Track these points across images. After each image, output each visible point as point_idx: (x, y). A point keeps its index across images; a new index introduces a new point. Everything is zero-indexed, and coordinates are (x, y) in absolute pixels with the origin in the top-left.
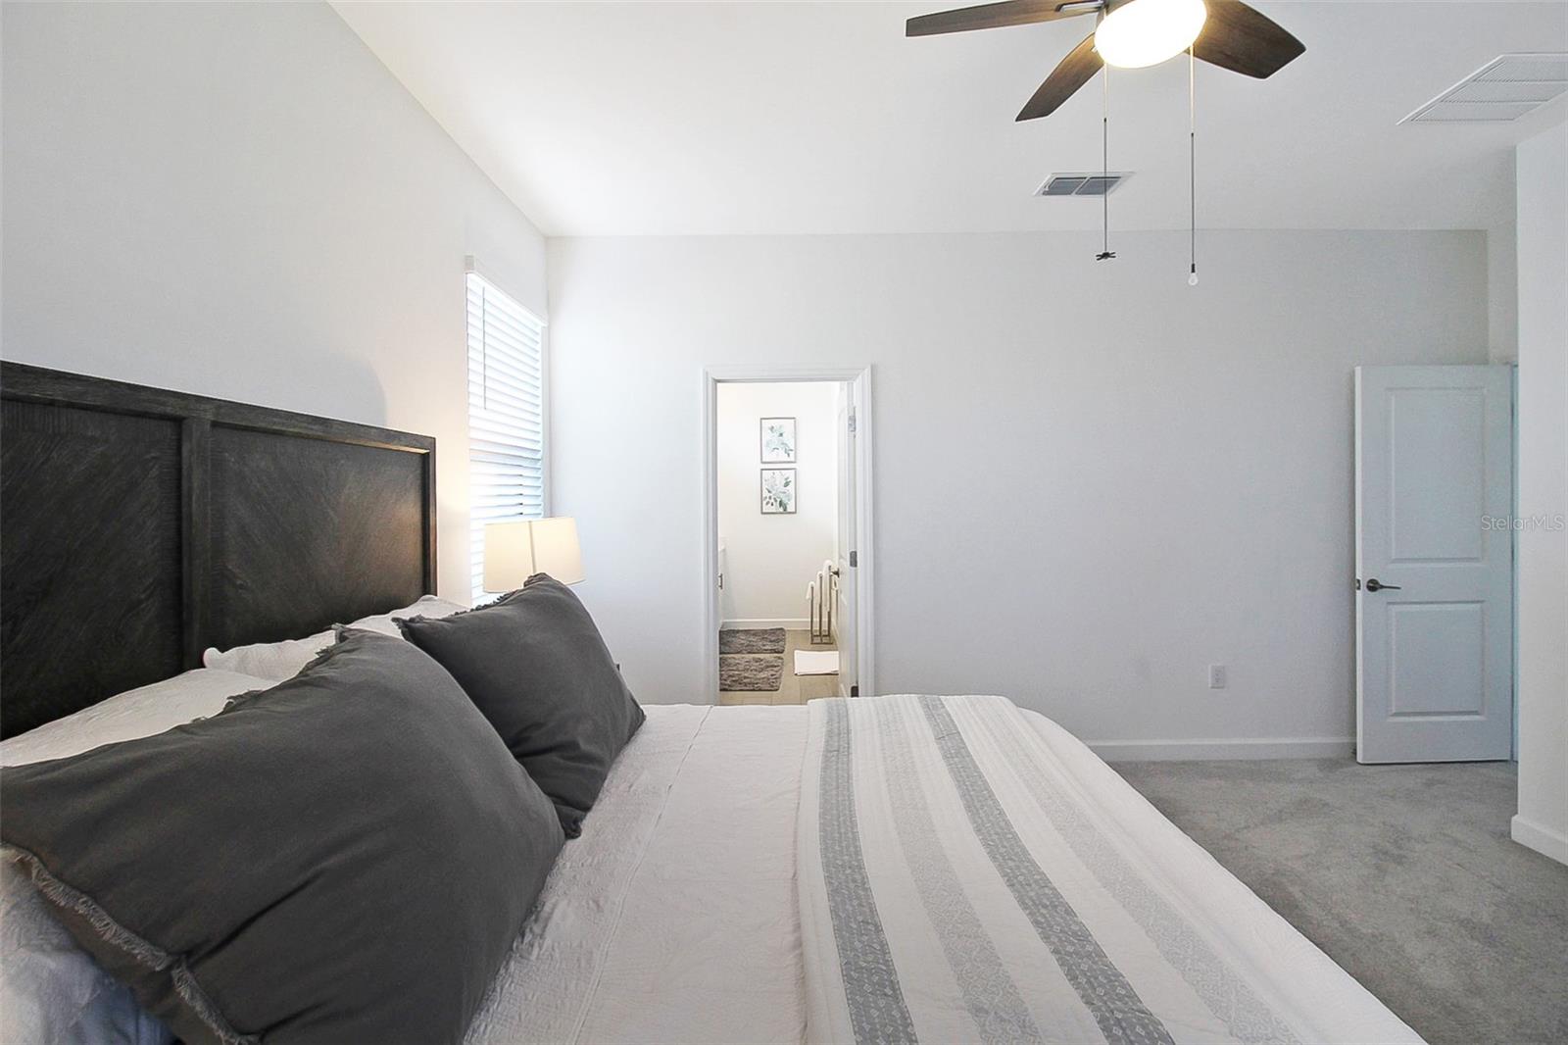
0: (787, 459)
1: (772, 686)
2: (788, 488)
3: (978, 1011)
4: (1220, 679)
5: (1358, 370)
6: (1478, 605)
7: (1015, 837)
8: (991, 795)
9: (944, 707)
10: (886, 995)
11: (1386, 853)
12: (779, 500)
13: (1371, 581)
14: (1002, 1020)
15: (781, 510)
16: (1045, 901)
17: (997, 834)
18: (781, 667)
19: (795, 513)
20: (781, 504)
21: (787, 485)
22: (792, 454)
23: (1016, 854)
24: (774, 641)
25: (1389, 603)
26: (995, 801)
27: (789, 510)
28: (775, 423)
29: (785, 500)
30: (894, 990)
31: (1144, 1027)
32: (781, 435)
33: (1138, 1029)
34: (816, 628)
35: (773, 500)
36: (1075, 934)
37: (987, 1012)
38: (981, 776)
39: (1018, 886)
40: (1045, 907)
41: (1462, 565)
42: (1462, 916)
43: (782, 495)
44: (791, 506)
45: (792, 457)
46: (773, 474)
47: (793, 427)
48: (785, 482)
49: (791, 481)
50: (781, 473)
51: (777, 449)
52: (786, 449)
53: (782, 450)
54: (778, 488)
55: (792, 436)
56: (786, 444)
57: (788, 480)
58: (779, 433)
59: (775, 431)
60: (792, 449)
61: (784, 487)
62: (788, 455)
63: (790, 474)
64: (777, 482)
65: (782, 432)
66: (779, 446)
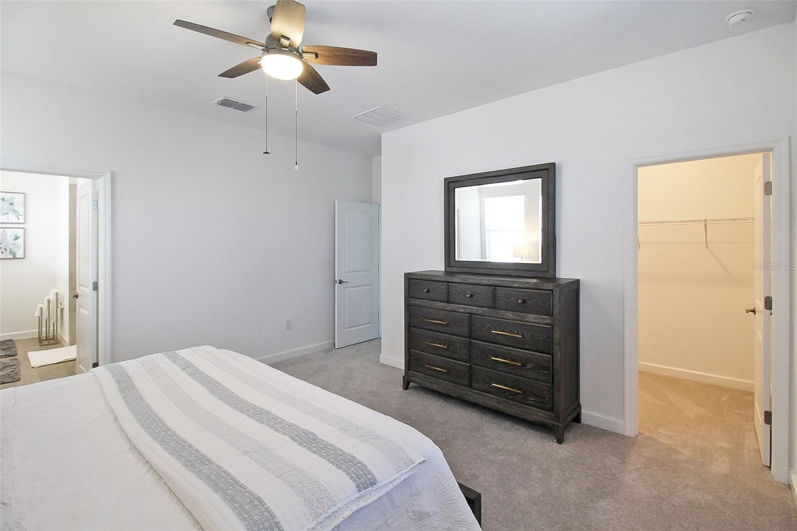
1: (15, 379)
2: (17, 241)
3: (246, 453)
4: (289, 326)
5: (336, 201)
6: (369, 287)
7: (237, 396)
8: (220, 385)
9: (179, 355)
10: (206, 464)
11: (347, 377)
12: (8, 250)
13: (340, 280)
14: (257, 452)
15: (11, 256)
16: (258, 412)
17: (228, 397)
18: (18, 365)
19: (24, 258)
20: (11, 252)
21: (16, 238)
22: (21, 218)
23: (240, 402)
24: (6, 349)
25: (346, 288)
26: (223, 386)
27: (18, 256)
28: (6, 196)
29: (14, 249)
30: (209, 461)
31: (304, 433)
33: (303, 434)
34: (44, 335)
36: (272, 418)
37: (250, 452)
38: (212, 379)
39: (245, 412)
40: (258, 414)
41: (366, 272)
42: (369, 390)
43: (12, 247)
44: (20, 254)
45: (22, 220)
46: (4, 231)
47: (23, 200)
48: (14, 237)
49: (20, 237)
50: (11, 230)
51: (8, 214)
52: (16, 214)
53: (13, 215)
54: (8, 241)
55: (21, 205)
56: (16, 211)
57: (18, 236)
58: (10, 203)
59: (7, 201)
60: (22, 215)
61: (14, 240)
62: (18, 218)
63: (20, 232)
64: (8, 237)
65: (12, 202)
66: (10, 212)
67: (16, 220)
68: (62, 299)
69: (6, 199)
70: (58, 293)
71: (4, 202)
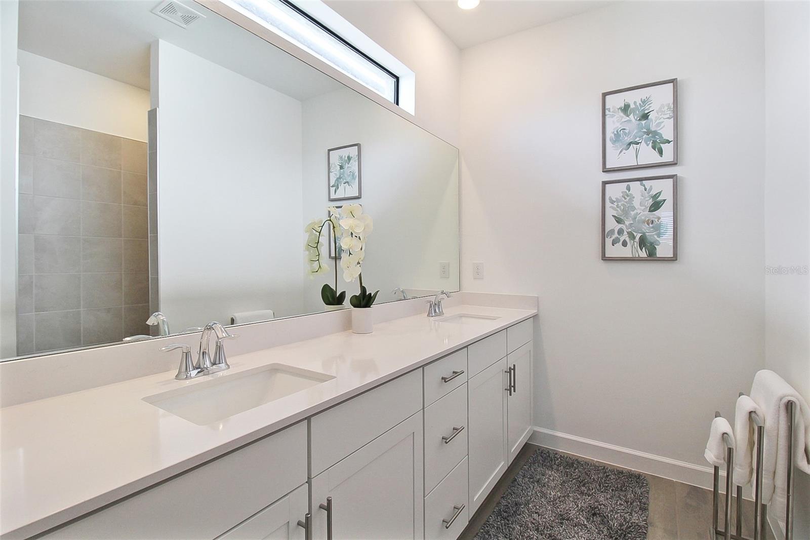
0: (657, 159)
2: (658, 213)
12: (638, 236)
15: (643, 254)
19: (674, 259)
20: (643, 242)
21: (656, 205)
22: (668, 149)
27: (660, 253)
28: (633, 98)
29: (651, 235)
32: (645, 117)
35: (625, 237)
43: (645, 228)
44: (664, 249)
45: (668, 156)
46: (628, 188)
47: (670, 100)
48: (651, 202)
49: (665, 200)
50: (644, 186)
51: (638, 143)
52: (654, 142)
53: (648, 145)
54: (637, 214)
55: (668, 116)
56: (655, 133)
57: (660, 198)
58: (641, 114)
59: (633, 111)
60: (669, 142)
61: (650, 211)
62: (661, 152)
63: (665, 189)
64: (636, 203)
65: (646, 112)
66: (641, 137)
67: (655, 158)
69: (632, 106)
70: (798, 403)
71: (628, 116)
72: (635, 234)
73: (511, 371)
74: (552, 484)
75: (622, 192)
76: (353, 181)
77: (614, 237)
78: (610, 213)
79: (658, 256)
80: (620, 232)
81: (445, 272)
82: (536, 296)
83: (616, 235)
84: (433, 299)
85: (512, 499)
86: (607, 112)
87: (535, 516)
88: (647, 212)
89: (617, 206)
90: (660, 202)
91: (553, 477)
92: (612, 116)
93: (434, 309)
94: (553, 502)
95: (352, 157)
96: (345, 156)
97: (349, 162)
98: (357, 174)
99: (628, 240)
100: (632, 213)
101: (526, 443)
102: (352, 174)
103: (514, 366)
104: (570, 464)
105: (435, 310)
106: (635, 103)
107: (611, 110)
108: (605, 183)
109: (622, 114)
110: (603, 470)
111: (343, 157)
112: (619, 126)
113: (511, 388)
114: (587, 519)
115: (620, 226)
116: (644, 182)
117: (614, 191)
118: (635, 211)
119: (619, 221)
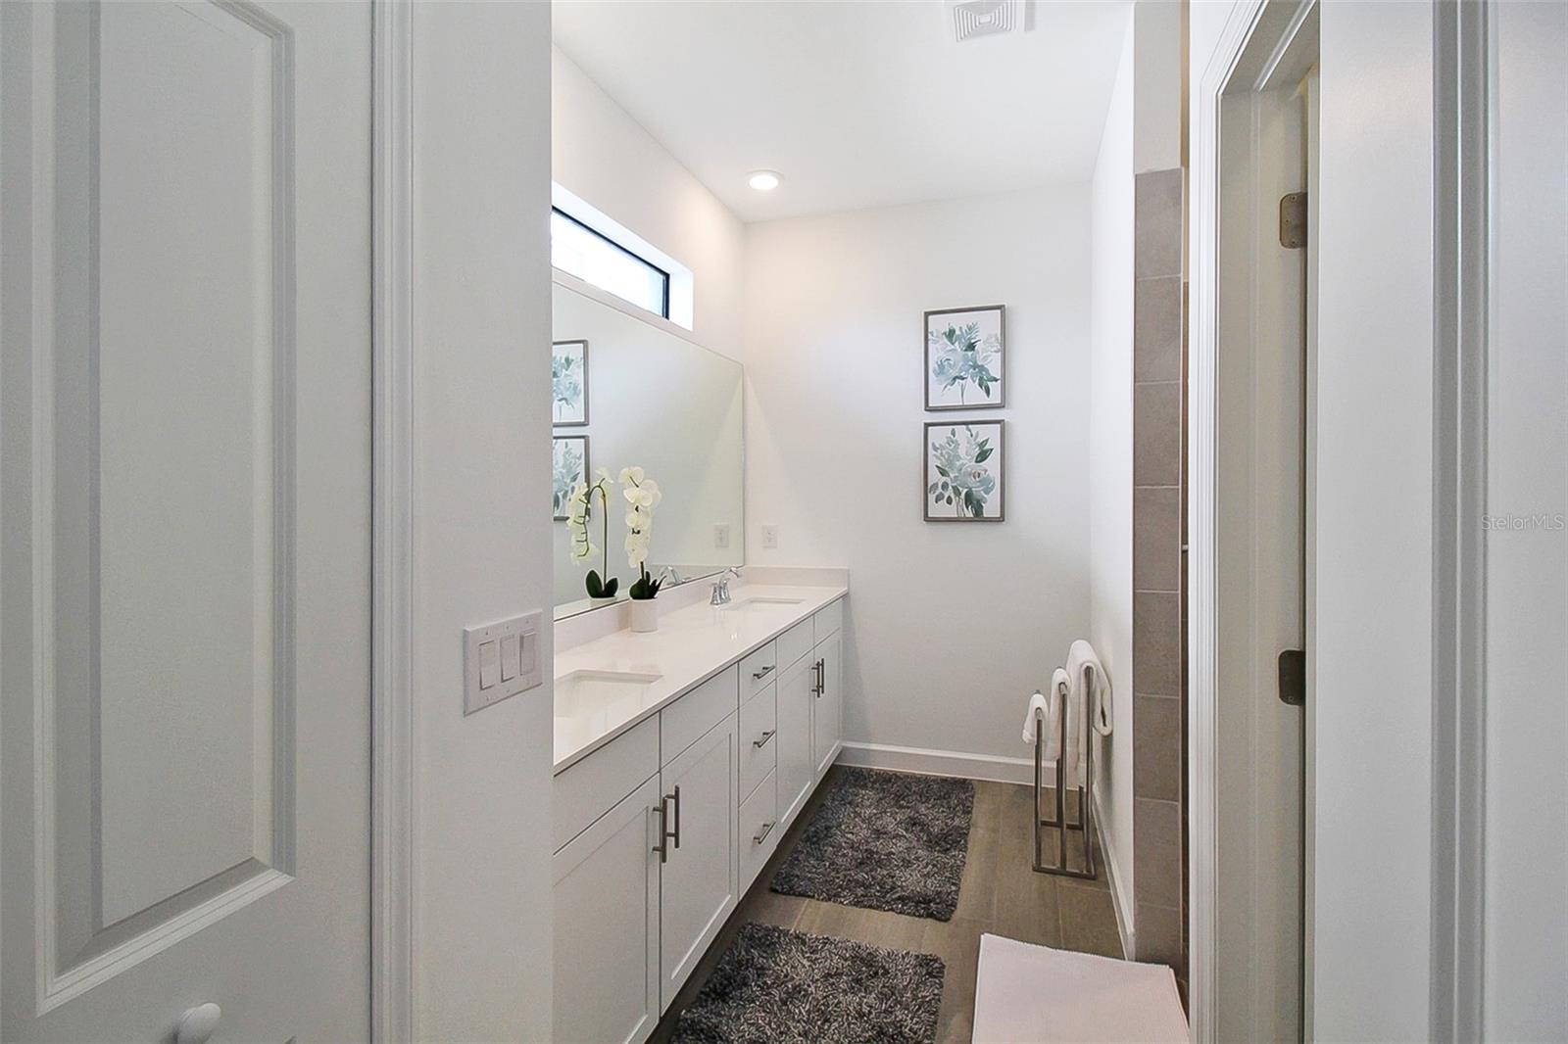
0: (984, 400)
2: (985, 464)
12: (964, 492)
15: (969, 514)
19: (1001, 519)
20: (969, 499)
21: (983, 456)
22: (995, 389)
27: (986, 513)
28: (958, 322)
29: (978, 491)
32: (971, 347)
35: (950, 492)
43: (971, 482)
44: (991, 509)
45: (995, 398)
46: (953, 433)
47: (998, 330)
48: (977, 451)
49: (992, 450)
50: (970, 430)
51: (963, 379)
52: (981, 379)
53: (974, 381)
54: (963, 465)
55: (995, 349)
56: (982, 368)
57: (987, 447)
58: (967, 344)
59: (959, 338)
60: (996, 380)
61: (977, 462)
62: (988, 391)
63: (992, 434)
64: (962, 452)
65: (973, 341)
66: (967, 371)
67: (980, 398)
68: (1107, 697)
69: (958, 332)
70: (1095, 669)
71: (953, 344)
72: (961, 489)
73: (819, 666)
74: (868, 803)
75: (947, 438)
76: (575, 397)
77: (937, 493)
78: (933, 462)
79: (985, 516)
80: (945, 486)
81: (721, 538)
82: (846, 568)
83: (940, 490)
84: (716, 579)
85: (821, 824)
86: (930, 336)
87: (849, 836)
88: (973, 463)
89: (941, 454)
90: (987, 451)
91: (868, 795)
92: (936, 342)
93: (719, 594)
94: (868, 820)
95: (572, 361)
96: (561, 358)
97: (569, 366)
98: (582, 386)
99: (953, 496)
100: (958, 463)
101: (833, 765)
102: (572, 386)
103: (823, 660)
104: (886, 779)
105: (721, 596)
106: (961, 328)
107: (935, 334)
108: (927, 425)
109: (946, 341)
110: (926, 780)
111: (558, 358)
112: (943, 355)
113: (819, 689)
114: (906, 830)
115: (944, 479)
116: (970, 426)
117: (938, 435)
118: (961, 461)
119: (943, 473)
